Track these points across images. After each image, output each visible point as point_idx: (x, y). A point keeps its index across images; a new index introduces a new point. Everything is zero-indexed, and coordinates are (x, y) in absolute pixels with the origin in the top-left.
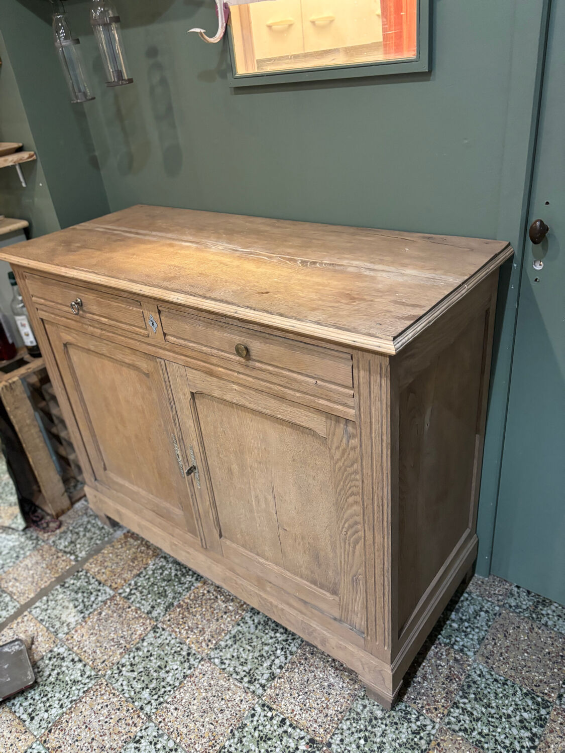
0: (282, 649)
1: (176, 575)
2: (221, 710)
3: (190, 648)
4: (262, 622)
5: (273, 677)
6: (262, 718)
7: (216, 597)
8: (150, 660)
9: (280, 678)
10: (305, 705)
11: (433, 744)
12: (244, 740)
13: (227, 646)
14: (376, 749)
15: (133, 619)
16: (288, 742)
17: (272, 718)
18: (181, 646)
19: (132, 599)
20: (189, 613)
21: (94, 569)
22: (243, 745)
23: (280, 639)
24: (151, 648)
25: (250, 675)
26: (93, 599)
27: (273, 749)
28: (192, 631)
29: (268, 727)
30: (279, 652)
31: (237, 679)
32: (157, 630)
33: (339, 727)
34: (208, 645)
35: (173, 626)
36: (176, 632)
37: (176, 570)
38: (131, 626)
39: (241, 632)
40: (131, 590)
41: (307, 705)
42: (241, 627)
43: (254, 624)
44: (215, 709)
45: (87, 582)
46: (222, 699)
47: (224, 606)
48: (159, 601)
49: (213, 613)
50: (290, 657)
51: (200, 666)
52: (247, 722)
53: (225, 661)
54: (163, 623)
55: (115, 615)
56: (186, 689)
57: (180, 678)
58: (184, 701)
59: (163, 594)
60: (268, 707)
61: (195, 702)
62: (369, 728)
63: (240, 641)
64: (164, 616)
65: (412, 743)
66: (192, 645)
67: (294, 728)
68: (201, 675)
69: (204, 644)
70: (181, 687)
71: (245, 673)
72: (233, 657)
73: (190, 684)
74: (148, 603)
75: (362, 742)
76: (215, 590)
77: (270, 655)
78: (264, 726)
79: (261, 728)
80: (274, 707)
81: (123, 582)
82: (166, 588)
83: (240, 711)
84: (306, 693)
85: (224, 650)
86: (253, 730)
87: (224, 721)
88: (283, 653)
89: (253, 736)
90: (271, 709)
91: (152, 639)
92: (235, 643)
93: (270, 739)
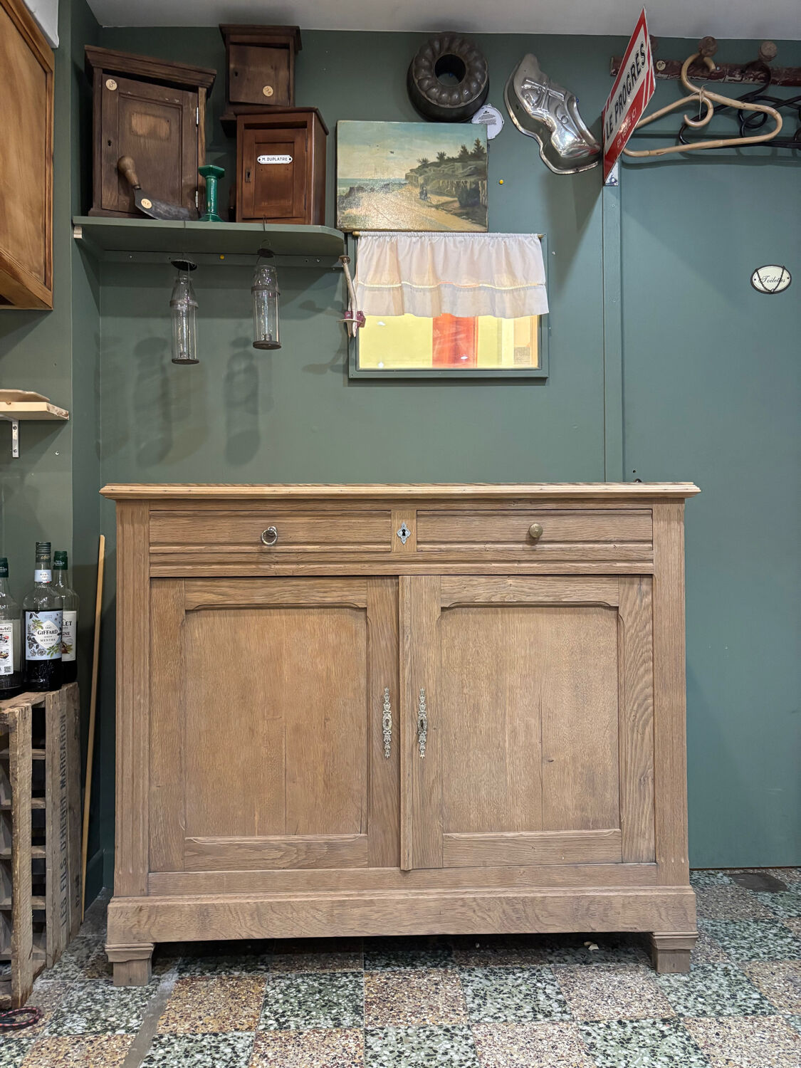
0: (538, 981)
1: (321, 984)
2: (553, 1047)
3: (440, 1027)
4: (488, 974)
5: (562, 1003)
6: (599, 1031)
7: (405, 978)
8: (406, 1057)
9: (570, 1000)
10: (622, 1004)
11: (747, 974)
12: (608, 1052)
13: (479, 1005)
14: (717, 998)
15: (324, 1039)
16: (647, 1032)
17: (608, 1027)
18: (427, 1029)
19: (293, 1026)
20: (392, 1003)
21: (183, 1027)
22: (614, 1056)
23: (526, 976)
24: (391, 1049)
25: (539, 1012)
26: (228, 1050)
27: (643, 1043)
28: (421, 1013)
29: (614, 1033)
30: (539, 985)
31: (531, 1021)
32: (374, 1032)
33: (670, 1001)
34: (458, 1015)
35: (389, 1021)
36: (401, 1023)
37: (315, 980)
38: (331, 1046)
39: (478, 990)
40: (277, 1020)
41: (623, 1002)
42: (472, 986)
43: (481, 978)
44: (546, 1050)
45: (189, 1042)
46: (540, 1040)
47: (425, 980)
48: (333, 1012)
49: (422, 991)
50: (556, 983)
51: (476, 1032)
52: (590, 1040)
53: (497, 1015)
54: (370, 1023)
55: (290, 1047)
56: (490, 1053)
57: (468, 1050)
58: (502, 1062)
59: (331, 1004)
60: (591, 1022)
61: (515, 1056)
62: (692, 990)
63: (488, 995)
64: (362, 1018)
65: (735, 981)
66: (440, 1023)
67: (637, 1021)
68: (488, 1037)
69: (452, 1016)
70: (481, 1056)
71: (531, 1013)
72: (500, 1009)
73: (487, 1048)
74: (322, 1019)
75: (700, 999)
76: (394, 975)
77: (535, 990)
78: (611, 1034)
79: (609, 1037)
80: (597, 1019)
81: (251, 1019)
82: (326, 998)
83: (572, 1038)
84: (609, 996)
85: (481, 1009)
86: (606, 1043)
87: (568, 1052)
88: (544, 984)
89: (612, 1046)
90: (597, 1022)
91: (380, 1041)
92: (486, 999)
93: (630, 1039)
